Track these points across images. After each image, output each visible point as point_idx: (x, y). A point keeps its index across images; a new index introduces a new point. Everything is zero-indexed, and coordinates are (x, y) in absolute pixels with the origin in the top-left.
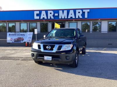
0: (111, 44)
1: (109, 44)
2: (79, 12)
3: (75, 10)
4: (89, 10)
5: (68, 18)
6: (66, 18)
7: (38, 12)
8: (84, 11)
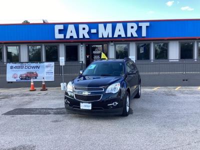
0: (187, 80)
1: (184, 80)
2: (132, 27)
3: (125, 24)
4: (148, 24)
5: (114, 37)
6: (110, 36)
7: (61, 27)
8: (140, 24)
